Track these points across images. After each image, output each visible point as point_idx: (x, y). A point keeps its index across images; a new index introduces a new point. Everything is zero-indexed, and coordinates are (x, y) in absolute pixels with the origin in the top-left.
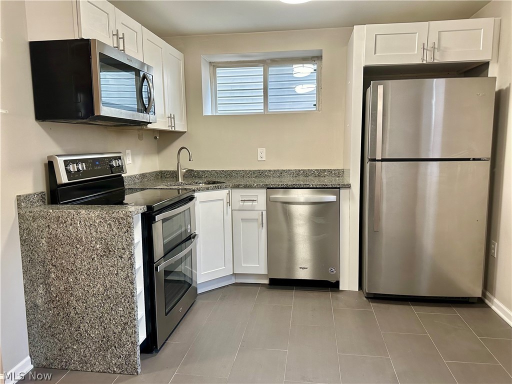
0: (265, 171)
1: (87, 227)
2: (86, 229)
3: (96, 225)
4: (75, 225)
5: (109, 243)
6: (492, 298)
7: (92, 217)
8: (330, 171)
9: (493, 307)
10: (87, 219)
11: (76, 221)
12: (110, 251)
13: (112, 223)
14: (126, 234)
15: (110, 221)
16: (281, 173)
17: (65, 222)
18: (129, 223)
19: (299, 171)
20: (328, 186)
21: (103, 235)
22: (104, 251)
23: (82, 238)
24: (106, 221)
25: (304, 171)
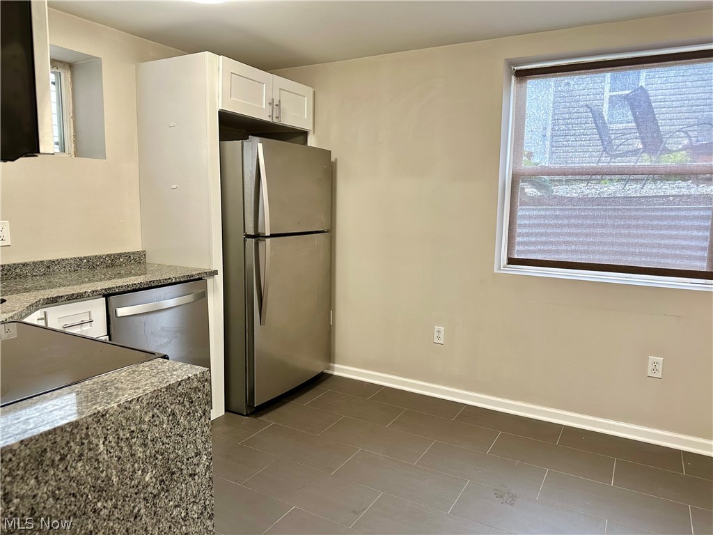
0: (15, 266)
1: (122, 444)
2: (121, 450)
3: (145, 427)
4: (91, 454)
5: (172, 456)
6: (332, 365)
7: (134, 412)
8: (128, 255)
9: (336, 373)
10: (124, 421)
11: (95, 441)
12: (173, 473)
13: (177, 408)
14: (203, 420)
15: (173, 407)
16: (48, 267)
17: (63, 459)
18: (207, 395)
19: (81, 259)
20: (194, 277)
21: (159, 446)
22: (162, 481)
23: (110, 479)
24: (164, 411)
25: (88, 259)
